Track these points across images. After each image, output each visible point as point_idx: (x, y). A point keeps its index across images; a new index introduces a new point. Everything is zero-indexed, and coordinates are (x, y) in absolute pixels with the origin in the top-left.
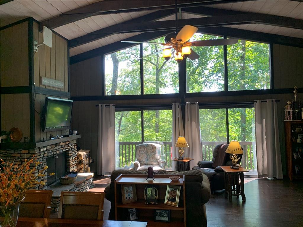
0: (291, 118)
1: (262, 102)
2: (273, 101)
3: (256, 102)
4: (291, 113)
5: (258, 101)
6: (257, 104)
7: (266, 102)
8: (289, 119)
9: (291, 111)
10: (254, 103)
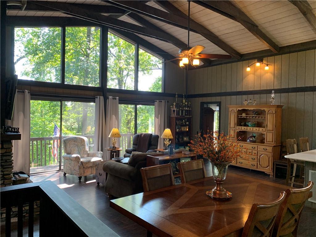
0: (176, 115)
1: (160, 101)
2: (165, 102)
3: (156, 101)
4: (176, 111)
5: (158, 101)
6: (156, 103)
7: (162, 102)
8: (174, 115)
9: (176, 109)
10: (154, 102)
